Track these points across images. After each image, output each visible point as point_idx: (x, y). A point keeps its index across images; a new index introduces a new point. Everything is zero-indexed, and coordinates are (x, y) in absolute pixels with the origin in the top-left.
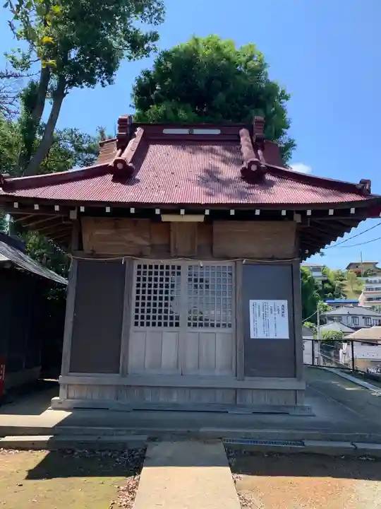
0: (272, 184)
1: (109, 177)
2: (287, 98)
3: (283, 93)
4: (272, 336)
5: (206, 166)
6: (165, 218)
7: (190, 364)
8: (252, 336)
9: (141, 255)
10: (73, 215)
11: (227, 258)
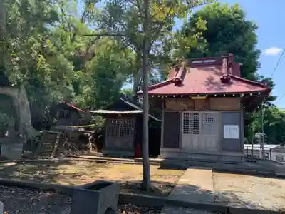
0: (232, 83)
1: (174, 84)
2: (257, 28)
3: (254, 25)
4: (232, 138)
5: (208, 77)
6: (192, 98)
7: (203, 146)
8: (225, 138)
9: (185, 110)
10: (163, 98)
11: (215, 110)
